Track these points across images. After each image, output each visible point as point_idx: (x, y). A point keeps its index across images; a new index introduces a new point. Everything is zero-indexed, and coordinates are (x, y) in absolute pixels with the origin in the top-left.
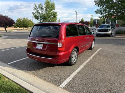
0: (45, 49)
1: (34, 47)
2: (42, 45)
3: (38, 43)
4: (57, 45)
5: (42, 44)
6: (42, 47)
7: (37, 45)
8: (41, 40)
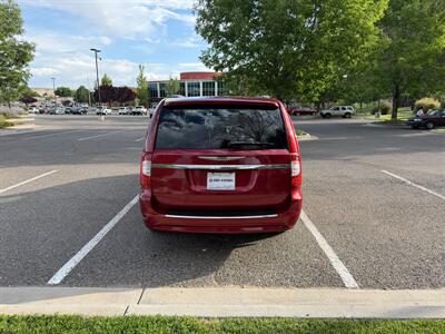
0: (251, 187)
1: (198, 188)
2: (233, 176)
3: (213, 171)
4: (290, 171)
5: (230, 171)
6: (233, 184)
7: (210, 176)
8: (229, 158)
